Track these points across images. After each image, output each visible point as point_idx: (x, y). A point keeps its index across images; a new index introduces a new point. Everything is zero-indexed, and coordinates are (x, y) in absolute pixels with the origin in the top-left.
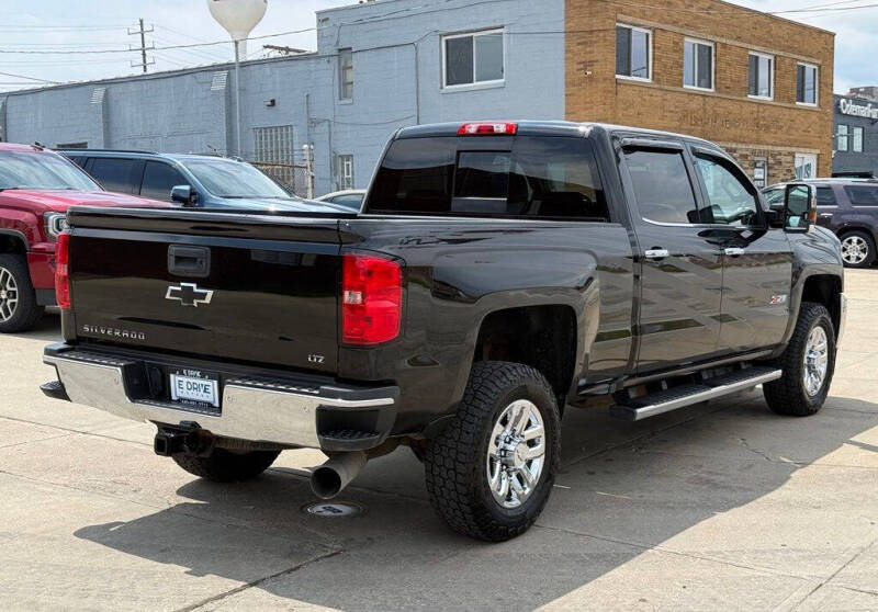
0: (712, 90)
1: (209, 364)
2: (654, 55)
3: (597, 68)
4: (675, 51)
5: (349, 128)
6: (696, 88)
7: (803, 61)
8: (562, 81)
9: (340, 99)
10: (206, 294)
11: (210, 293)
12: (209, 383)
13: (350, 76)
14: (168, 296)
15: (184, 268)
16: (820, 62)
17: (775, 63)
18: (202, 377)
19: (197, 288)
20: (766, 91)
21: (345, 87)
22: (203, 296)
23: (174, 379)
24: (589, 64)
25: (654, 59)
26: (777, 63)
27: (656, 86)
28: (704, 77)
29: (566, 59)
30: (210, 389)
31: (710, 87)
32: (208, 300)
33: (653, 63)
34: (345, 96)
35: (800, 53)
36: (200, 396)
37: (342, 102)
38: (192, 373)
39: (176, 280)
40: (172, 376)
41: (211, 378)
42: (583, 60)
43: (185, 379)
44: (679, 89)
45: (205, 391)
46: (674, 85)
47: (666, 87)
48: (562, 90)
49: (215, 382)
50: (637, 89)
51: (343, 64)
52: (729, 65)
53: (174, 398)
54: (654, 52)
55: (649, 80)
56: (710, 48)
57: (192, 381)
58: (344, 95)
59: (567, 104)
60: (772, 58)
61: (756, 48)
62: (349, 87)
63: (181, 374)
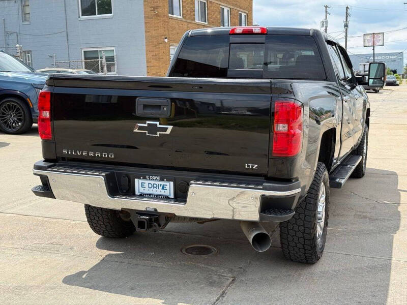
0: (206, 23)
1: (166, 172)
2: (183, 5)
3: (160, 10)
4: (191, 4)
5: (28, 37)
6: (200, 22)
7: (241, 12)
8: (143, 16)
9: (23, 22)
10: (167, 128)
11: (170, 128)
12: (167, 183)
13: (28, 10)
14: (136, 130)
15: (149, 112)
16: (247, 12)
17: (230, 11)
18: (162, 179)
19: (160, 124)
20: (227, 24)
21: (25, 15)
22: (166, 129)
23: (138, 182)
24: (155, 8)
25: (183, 7)
26: (231, 11)
27: (184, 20)
28: (203, 16)
29: (144, 5)
30: (167, 187)
31: (206, 22)
32: (168, 132)
33: (183, 9)
34: (26, 20)
35: (240, 7)
36: (159, 191)
37: (23, 23)
38: (154, 177)
39: (143, 119)
40: (136, 180)
41: (168, 180)
42: (153, 6)
43: (147, 182)
44: (193, 22)
45: (163, 188)
46: (192, 20)
47: (188, 21)
48: (143, 21)
49: (172, 183)
50: (177, 21)
51: (23, 4)
52: (213, 11)
53: (137, 193)
54: (183, 4)
55: (181, 17)
56: (205, 3)
57: (152, 182)
58: (24, 20)
59: (146, 27)
60: (229, 9)
61: (223, 4)
62: (27, 16)
63: (145, 178)
